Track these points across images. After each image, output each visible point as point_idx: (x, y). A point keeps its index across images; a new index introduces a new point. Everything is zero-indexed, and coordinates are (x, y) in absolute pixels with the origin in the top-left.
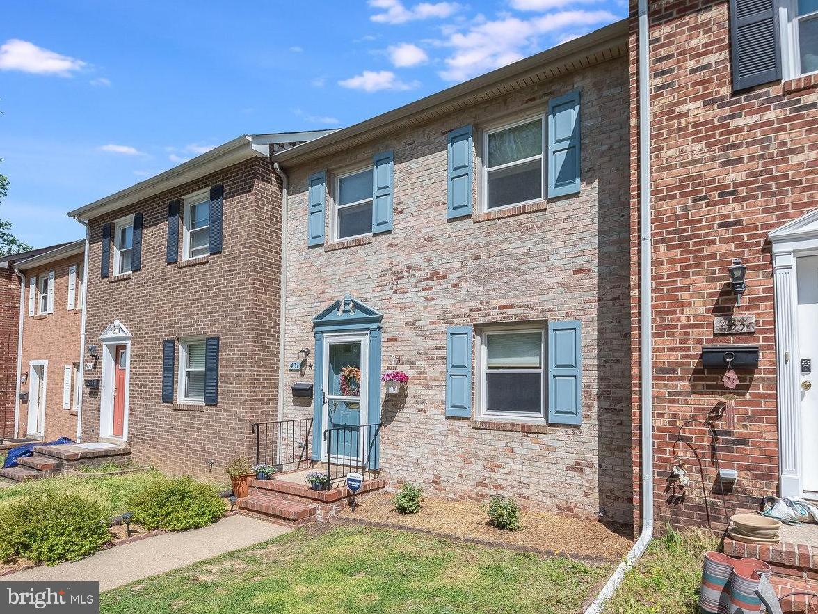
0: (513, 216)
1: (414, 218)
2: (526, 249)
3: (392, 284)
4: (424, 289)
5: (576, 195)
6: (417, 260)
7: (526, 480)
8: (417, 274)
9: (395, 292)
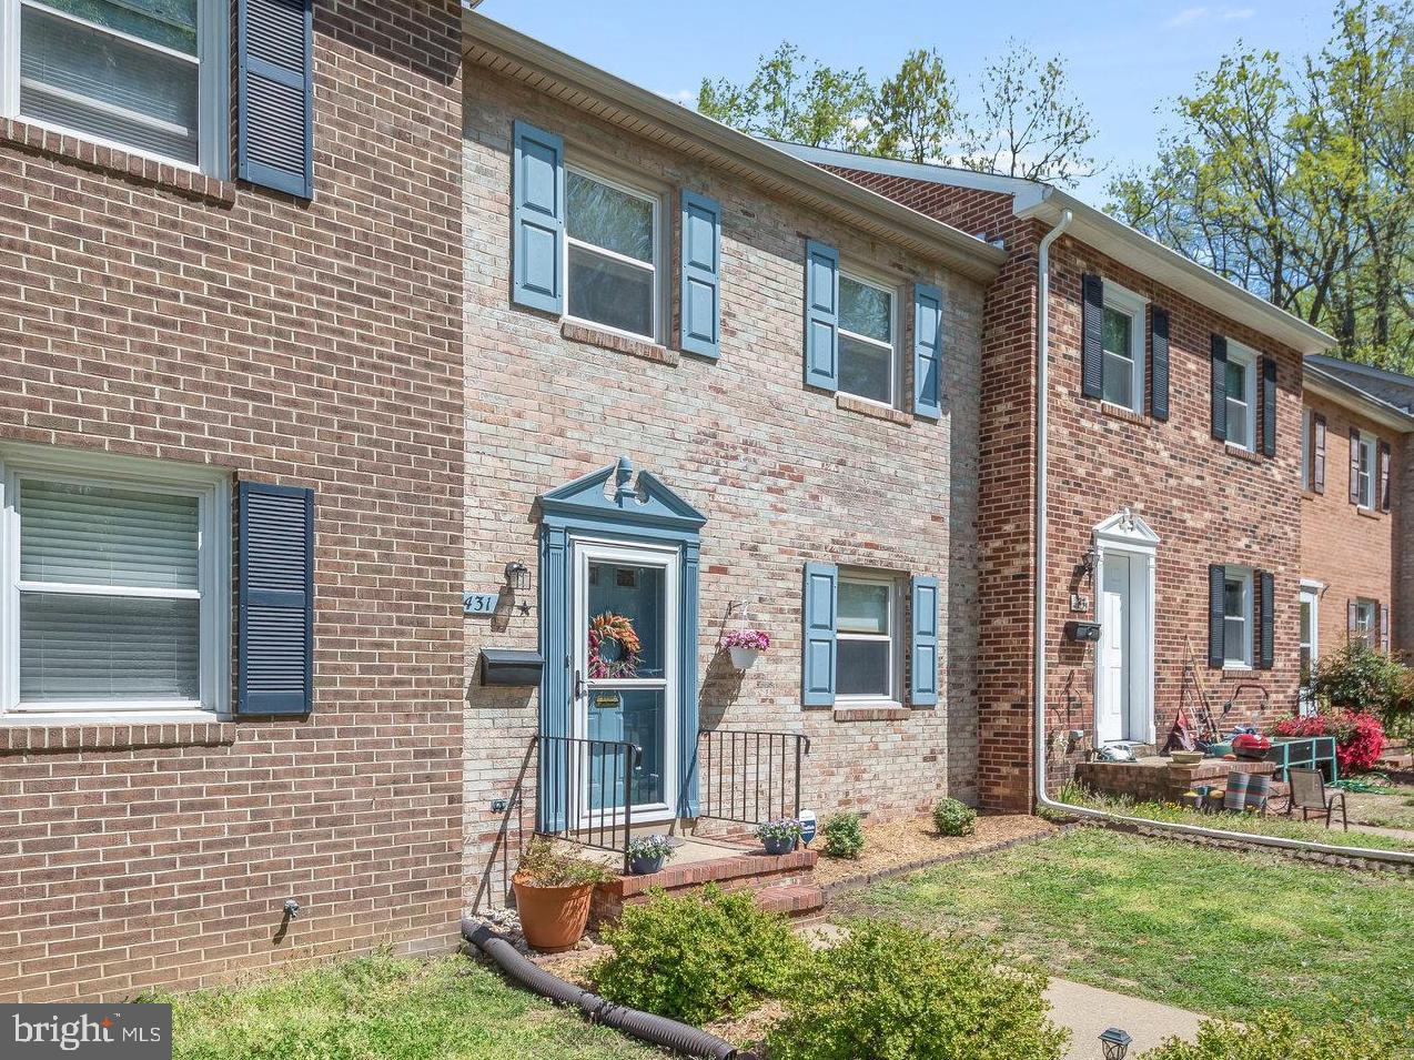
0: (881, 419)
1: (754, 356)
2: (892, 472)
3: (718, 465)
4: (770, 490)
5: (933, 421)
6: (761, 433)
7: (890, 783)
8: (761, 459)
9: (723, 482)
